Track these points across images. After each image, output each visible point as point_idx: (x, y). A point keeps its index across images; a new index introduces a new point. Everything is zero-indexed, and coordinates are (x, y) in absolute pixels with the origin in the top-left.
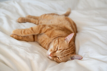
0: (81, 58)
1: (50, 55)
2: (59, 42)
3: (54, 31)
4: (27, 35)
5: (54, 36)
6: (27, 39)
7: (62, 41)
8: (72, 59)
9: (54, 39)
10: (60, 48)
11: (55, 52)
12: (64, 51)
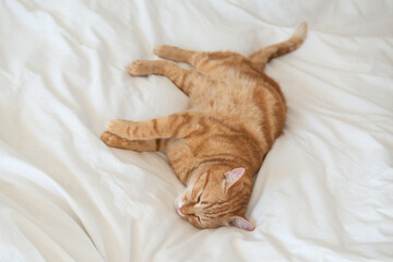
0: (252, 227)
1: (181, 209)
2: (207, 181)
3: (207, 140)
4: (141, 138)
5: (204, 156)
6: (139, 148)
7: (216, 180)
8: (232, 224)
9: (205, 162)
10: (206, 200)
11: (193, 204)
12: (215, 207)
